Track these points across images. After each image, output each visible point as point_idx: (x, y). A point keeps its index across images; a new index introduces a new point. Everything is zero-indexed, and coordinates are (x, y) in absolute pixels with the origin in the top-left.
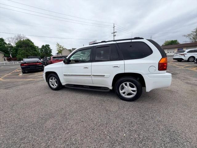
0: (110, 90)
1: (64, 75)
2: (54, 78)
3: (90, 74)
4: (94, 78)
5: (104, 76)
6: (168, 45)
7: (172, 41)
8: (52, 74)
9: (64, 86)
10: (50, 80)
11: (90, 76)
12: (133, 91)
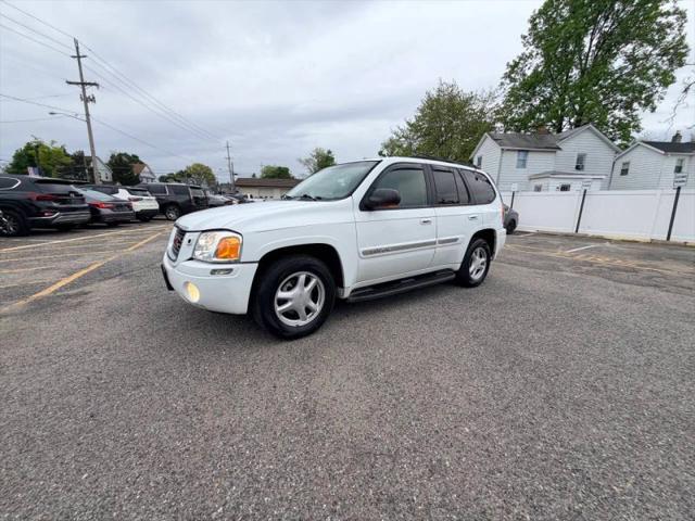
0: (455, 272)
1: (365, 253)
2: (302, 277)
3: (434, 240)
4: (440, 249)
5: (456, 240)
6: (273, 177)
7: (280, 168)
8: (294, 260)
9: (346, 299)
10: (281, 294)
11: (434, 243)
12: (482, 264)
